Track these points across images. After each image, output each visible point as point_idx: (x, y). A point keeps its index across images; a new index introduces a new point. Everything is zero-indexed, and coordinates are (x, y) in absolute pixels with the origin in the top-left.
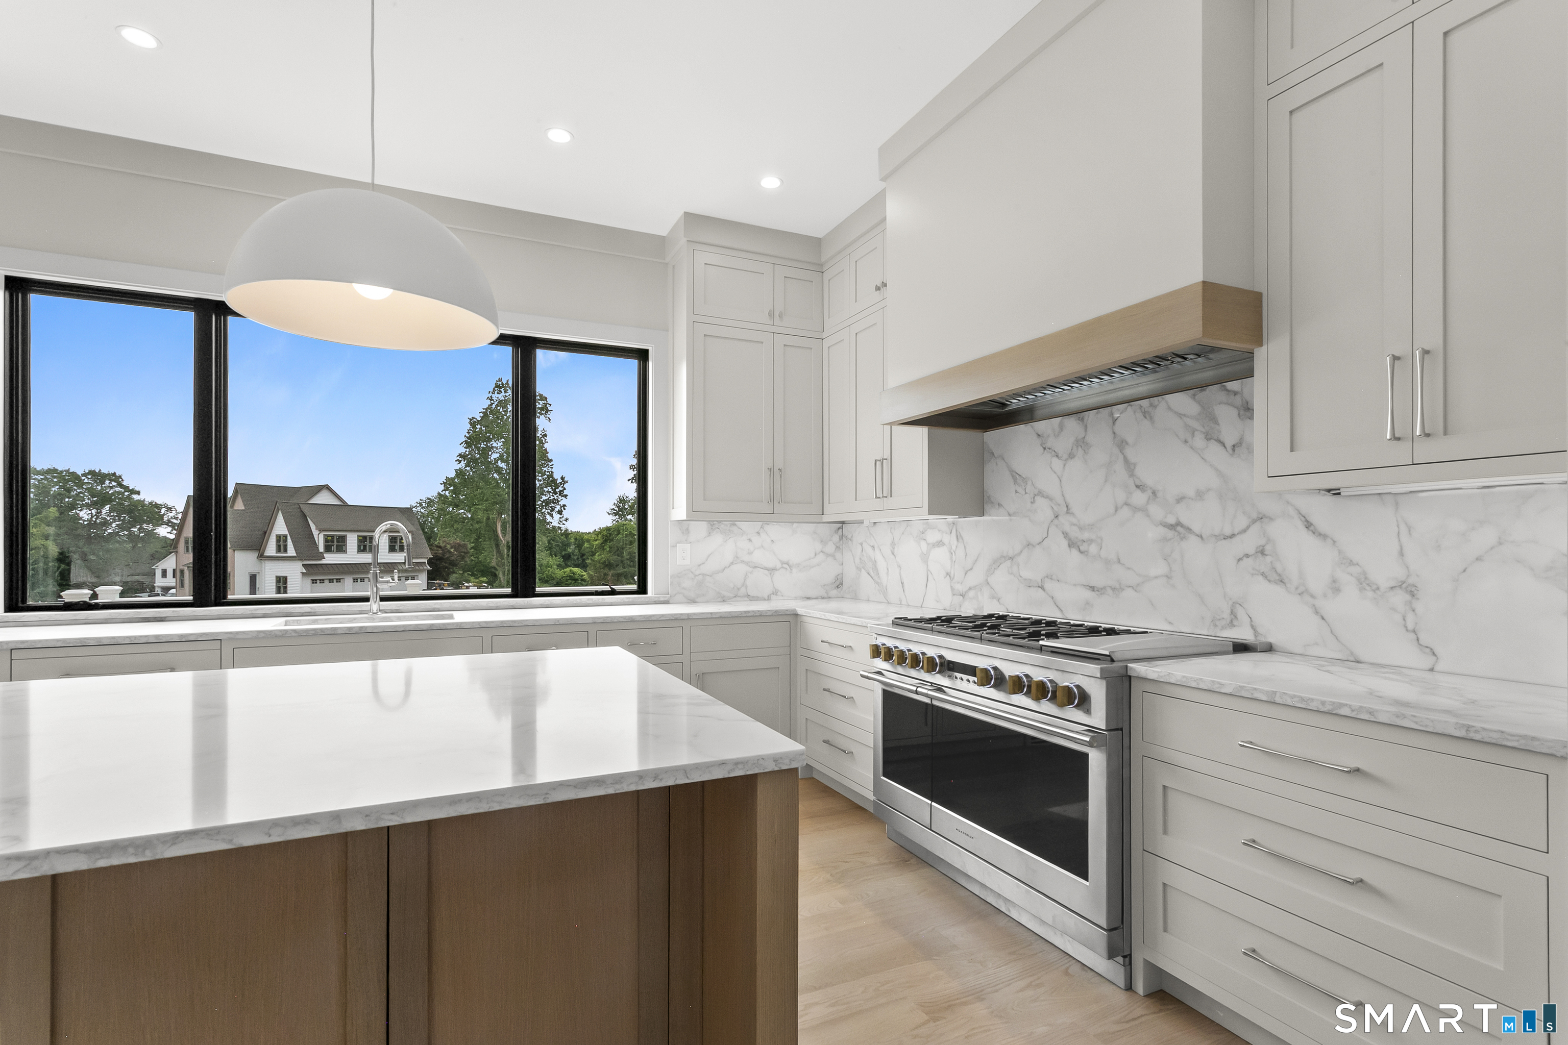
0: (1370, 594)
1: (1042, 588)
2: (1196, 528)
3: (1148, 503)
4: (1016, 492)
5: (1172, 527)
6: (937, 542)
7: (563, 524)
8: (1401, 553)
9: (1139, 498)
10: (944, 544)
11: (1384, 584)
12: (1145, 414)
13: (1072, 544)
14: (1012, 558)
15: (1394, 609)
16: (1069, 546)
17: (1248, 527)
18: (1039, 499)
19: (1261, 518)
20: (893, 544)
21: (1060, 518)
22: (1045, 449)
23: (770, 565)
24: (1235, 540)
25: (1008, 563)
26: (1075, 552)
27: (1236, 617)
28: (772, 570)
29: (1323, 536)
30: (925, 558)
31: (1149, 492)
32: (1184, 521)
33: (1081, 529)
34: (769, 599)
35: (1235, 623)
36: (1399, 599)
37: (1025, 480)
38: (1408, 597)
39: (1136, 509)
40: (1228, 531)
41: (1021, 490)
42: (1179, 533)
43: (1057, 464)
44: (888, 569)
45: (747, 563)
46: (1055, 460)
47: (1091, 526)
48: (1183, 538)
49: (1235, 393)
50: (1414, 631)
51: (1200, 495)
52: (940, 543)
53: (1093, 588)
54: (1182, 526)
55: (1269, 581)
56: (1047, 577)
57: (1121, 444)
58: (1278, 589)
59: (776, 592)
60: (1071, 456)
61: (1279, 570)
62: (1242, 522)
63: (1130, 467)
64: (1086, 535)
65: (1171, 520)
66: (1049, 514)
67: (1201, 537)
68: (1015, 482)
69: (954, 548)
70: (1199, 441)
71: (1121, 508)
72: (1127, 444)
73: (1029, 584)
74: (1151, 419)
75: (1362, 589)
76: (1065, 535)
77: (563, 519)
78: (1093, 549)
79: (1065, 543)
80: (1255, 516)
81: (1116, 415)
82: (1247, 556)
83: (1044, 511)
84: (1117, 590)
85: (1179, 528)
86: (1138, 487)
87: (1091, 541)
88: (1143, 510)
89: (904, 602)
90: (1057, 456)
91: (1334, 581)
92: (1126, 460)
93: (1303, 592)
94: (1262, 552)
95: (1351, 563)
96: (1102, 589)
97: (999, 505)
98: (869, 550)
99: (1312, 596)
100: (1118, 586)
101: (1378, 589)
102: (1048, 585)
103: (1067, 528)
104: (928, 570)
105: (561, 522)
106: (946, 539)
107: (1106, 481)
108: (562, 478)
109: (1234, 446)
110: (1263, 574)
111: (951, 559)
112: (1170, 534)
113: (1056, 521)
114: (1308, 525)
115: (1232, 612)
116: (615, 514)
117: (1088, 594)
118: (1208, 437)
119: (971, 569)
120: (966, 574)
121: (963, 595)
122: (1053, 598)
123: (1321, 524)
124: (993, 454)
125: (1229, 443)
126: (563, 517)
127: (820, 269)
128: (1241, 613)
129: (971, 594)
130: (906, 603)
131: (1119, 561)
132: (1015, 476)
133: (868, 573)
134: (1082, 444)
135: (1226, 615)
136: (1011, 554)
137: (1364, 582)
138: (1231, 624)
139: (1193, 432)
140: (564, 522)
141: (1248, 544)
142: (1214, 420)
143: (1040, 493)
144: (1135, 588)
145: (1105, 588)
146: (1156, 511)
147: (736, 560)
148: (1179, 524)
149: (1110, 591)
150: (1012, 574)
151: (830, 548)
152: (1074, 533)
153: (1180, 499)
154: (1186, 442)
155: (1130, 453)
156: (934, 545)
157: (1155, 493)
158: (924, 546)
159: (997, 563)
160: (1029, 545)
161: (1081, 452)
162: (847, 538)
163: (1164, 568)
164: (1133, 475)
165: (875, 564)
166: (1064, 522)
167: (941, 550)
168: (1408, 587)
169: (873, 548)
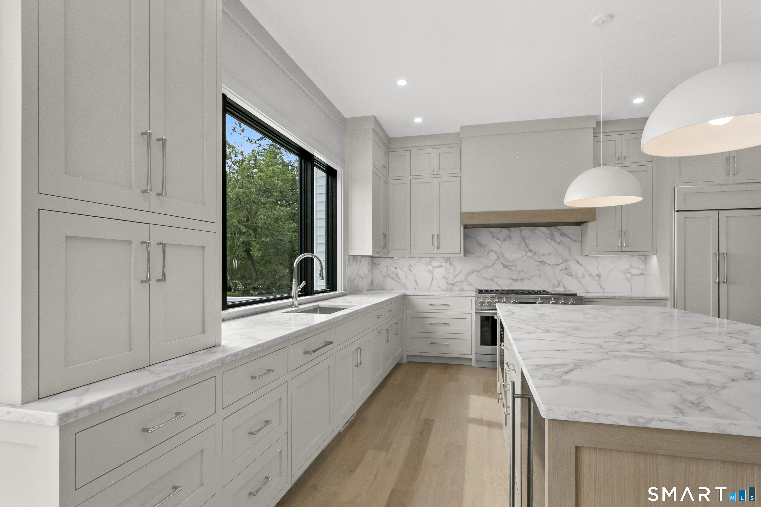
0: (591, 277)
1: (492, 280)
2: (548, 262)
3: (533, 256)
4: (480, 250)
5: (541, 262)
6: (438, 266)
8: (598, 269)
9: (530, 254)
10: (442, 267)
11: (594, 275)
12: (532, 231)
13: (505, 266)
14: (478, 271)
15: (596, 280)
16: (504, 267)
17: (563, 263)
18: (491, 253)
19: (566, 260)
20: (410, 267)
21: (500, 258)
22: (493, 237)
24: (559, 265)
25: (477, 273)
26: (506, 269)
27: (559, 285)
29: (581, 265)
30: (431, 272)
31: (533, 253)
32: (545, 260)
33: (508, 262)
35: (559, 286)
36: (597, 278)
37: (485, 246)
38: (599, 278)
39: (529, 257)
40: (557, 263)
41: (482, 249)
42: (543, 264)
43: (499, 242)
44: (406, 276)
46: (498, 240)
47: (513, 261)
48: (544, 265)
49: (560, 229)
50: (600, 285)
51: (549, 254)
52: (440, 266)
53: (513, 280)
54: (544, 262)
55: (568, 275)
56: (495, 277)
57: (524, 239)
58: (571, 278)
60: (505, 240)
61: (571, 273)
62: (561, 261)
63: (527, 245)
64: (510, 264)
65: (541, 260)
66: (495, 257)
67: (550, 265)
68: (480, 246)
69: (448, 268)
70: (549, 240)
71: (524, 256)
72: (526, 239)
73: (487, 279)
74: (534, 233)
75: (590, 277)
76: (502, 264)
78: (513, 268)
79: (502, 266)
80: (564, 260)
81: (522, 230)
82: (563, 270)
83: (493, 256)
84: (522, 280)
85: (543, 263)
86: (529, 251)
87: (512, 266)
88: (532, 257)
89: (417, 289)
90: (499, 240)
91: (584, 275)
92: (525, 243)
93: (577, 278)
94: (566, 269)
95: (587, 271)
96: (517, 280)
97: (472, 253)
98: (394, 270)
99: (579, 279)
100: (522, 279)
101: (593, 276)
102: (495, 279)
103: (503, 262)
104: (433, 276)
106: (444, 265)
107: (518, 249)
109: (559, 242)
110: (567, 274)
111: (446, 272)
112: (540, 264)
113: (498, 259)
114: (578, 262)
115: (558, 283)
117: (512, 281)
118: (552, 239)
119: (457, 275)
120: (455, 277)
121: (453, 285)
122: (497, 283)
124: (469, 236)
125: (558, 241)
128: (561, 283)
129: (458, 284)
130: (419, 289)
131: (523, 271)
132: (480, 245)
133: (392, 279)
134: (509, 237)
135: (557, 284)
136: (478, 270)
137: (590, 275)
138: (558, 287)
139: (547, 238)
141: (563, 266)
142: (553, 235)
143: (491, 250)
144: (529, 279)
145: (518, 279)
146: (536, 258)
148: (543, 261)
149: (519, 280)
150: (478, 276)
152: (506, 263)
153: (543, 255)
154: (545, 240)
155: (527, 241)
156: (436, 267)
157: (535, 253)
158: (430, 267)
159: (470, 273)
160: (486, 267)
161: (508, 239)
162: (375, 264)
163: (538, 273)
164: (528, 247)
165: (397, 275)
166: (502, 260)
167: (441, 269)
168: (599, 276)
169: (396, 268)
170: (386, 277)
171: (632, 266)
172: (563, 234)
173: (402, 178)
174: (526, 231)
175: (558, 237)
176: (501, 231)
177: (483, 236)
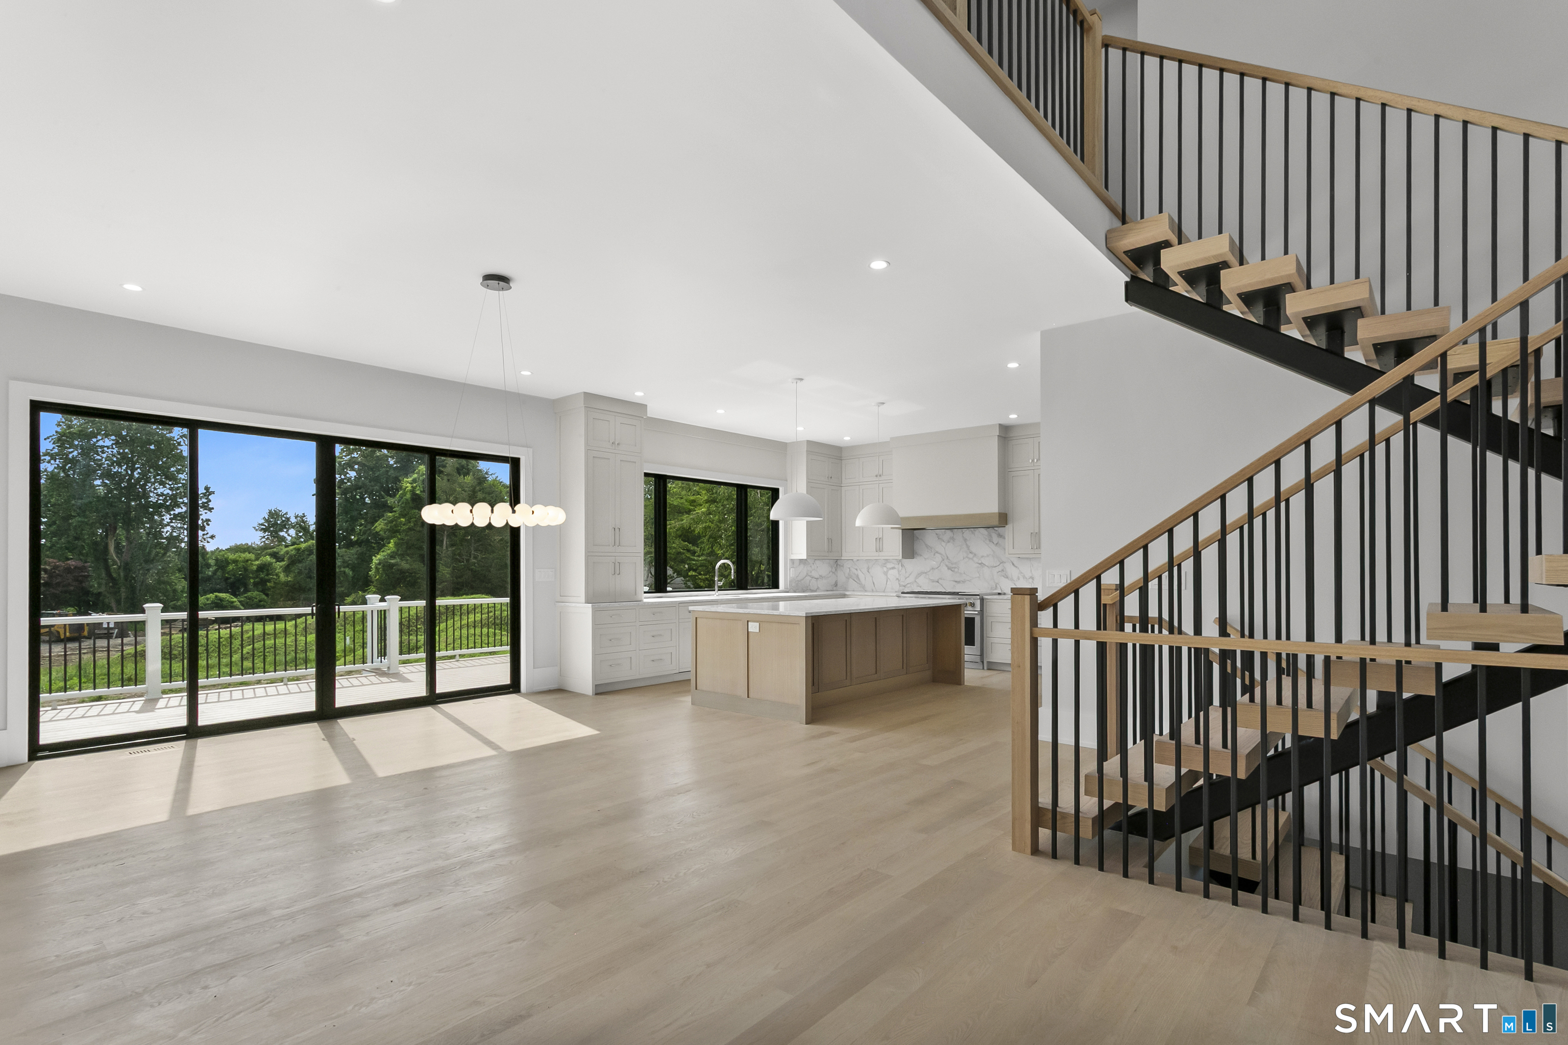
0: (1026, 580)
1: (938, 582)
2: (987, 564)
3: (973, 557)
4: (928, 551)
5: (980, 564)
7: (208, 542)
8: (1031, 571)
9: (971, 556)
10: (895, 568)
11: (1028, 578)
13: (949, 568)
15: (1029, 583)
17: (1000, 564)
18: (936, 554)
19: (1003, 562)
20: (868, 568)
21: (944, 560)
22: (938, 539)
23: (816, 577)
24: (997, 567)
25: (924, 575)
26: (950, 571)
28: (817, 579)
29: (1016, 567)
30: (886, 573)
32: (984, 562)
33: (952, 564)
34: (816, 591)
36: (1030, 580)
37: (931, 548)
38: (1032, 580)
39: (969, 559)
40: (995, 565)
42: (982, 566)
43: (944, 544)
44: (865, 578)
45: (810, 576)
47: (955, 563)
51: (988, 556)
52: (893, 568)
53: (956, 582)
55: (1005, 578)
56: (940, 579)
57: (965, 540)
58: (1007, 579)
59: (818, 588)
60: (949, 542)
61: (1007, 575)
62: (998, 563)
63: (968, 547)
64: (954, 566)
65: (980, 562)
66: (941, 559)
67: (988, 567)
68: (924, 549)
69: (900, 569)
70: (988, 542)
71: (965, 558)
72: (967, 541)
73: (933, 581)
74: (974, 534)
75: (1024, 579)
76: (947, 566)
77: (208, 536)
78: (956, 570)
79: (946, 568)
80: (1001, 562)
81: (964, 533)
82: (1000, 572)
83: (938, 558)
84: (964, 582)
86: (970, 552)
87: (955, 568)
88: (972, 559)
89: (874, 590)
90: (943, 541)
91: (1018, 577)
92: (967, 544)
94: (1003, 570)
95: (1022, 573)
97: (920, 555)
99: (1014, 581)
102: (940, 581)
103: (947, 563)
104: (887, 578)
105: (205, 539)
106: (896, 566)
107: (960, 550)
108: (207, 488)
110: (1003, 576)
111: (899, 573)
112: (980, 566)
114: (1013, 564)
115: (996, 585)
116: (265, 530)
118: (990, 541)
119: (908, 577)
120: (906, 579)
121: (904, 586)
122: (942, 585)
123: (1015, 563)
124: (918, 538)
125: (995, 543)
126: (208, 533)
127: (840, 459)
128: (998, 586)
129: (909, 585)
131: (964, 573)
132: (927, 546)
133: (854, 580)
134: (953, 539)
135: (995, 587)
136: (926, 571)
137: (1024, 577)
138: (996, 589)
139: (986, 539)
140: (209, 540)
141: (1000, 568)
142: (991, 536)
143: (937, 552)
144: (970, 581)
146: (976, 559)
147: (807, 575)
148: (982, 563)
151: (834, 570)
152: (950, 565)
153: (982, 557)
154: (984, 541)
155: (968, 543)
156: (890, 569)
157: (975, 555)
158: (885, 569)
159: (920, 574)
160: (933, 569)
161: (952, 541)
164: (969, 549)
165: (858, 576)
168: (1032, 578)
169: (856, 569)
170: (849, 579)
173: (851, 484)
174: (967, 533)
175: (995, 539)
176: (946, 534)
177: (930, 538)
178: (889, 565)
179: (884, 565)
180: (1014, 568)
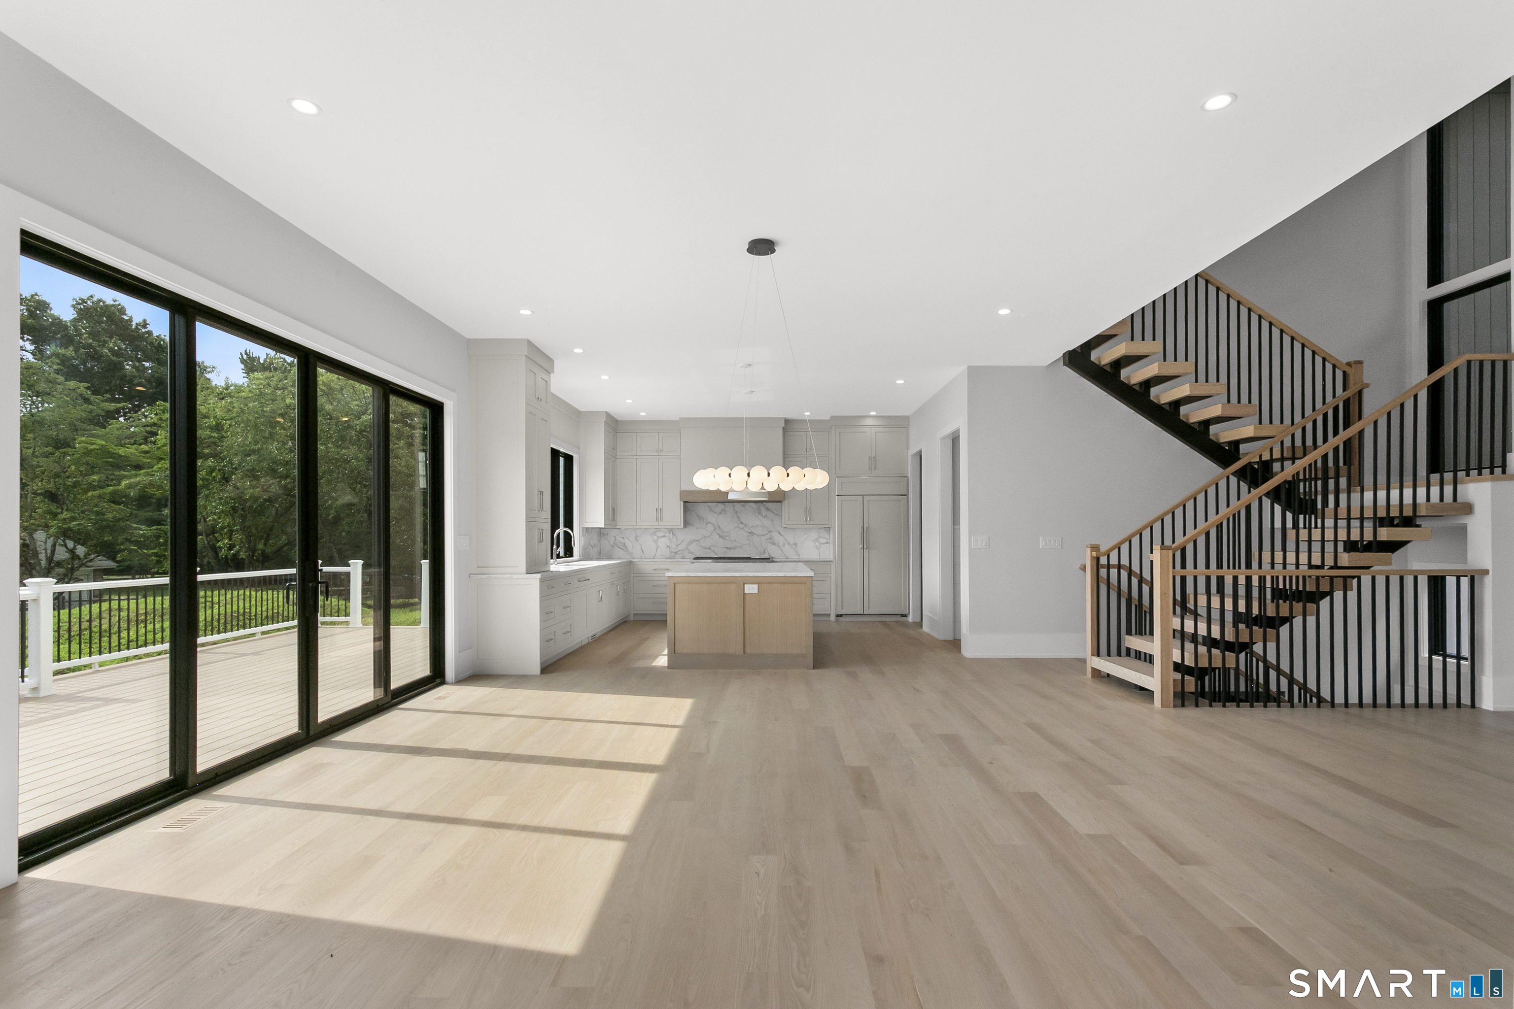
1: (710, 549)
2: (756, 533)
3: (743, 528)
5: (749, 533)
8: (794, 539)
9: (741, 526)
10: (666, 537)
11: (792, 544)
12: (743, 506)
13: (720, 537)
14: (698, 541)
15: (793, 548)
17: (767, 533)
18: (708, 525)
19: (770, 532)
20: (636, 537)
22: (710, 510)
23: (593, 545)
24: (765, 536)
26: (721, 539)
28: (593, 547)
30: (656, 542)
32: (753, 531)
35: (765, 553)
36: (794, 546)
37: (703, 519)
38: (796, 546)
39: (740, 529)
40: (763, 534)
41: (701, 521)
43: (715, 514)
44: (633, 545)
45: (590, 544)
46: (712, 515)
47: (727, 532)
48: (753, 535)
49: (765, 505)
50: (796, 552)
51: (757, 526)
52: (664, 536)
53: (728, 548)
54: (753, 533)
56: (712, 546)
57: (736, 512)
58: (773, 546)
60: (720, 514)
61: (773, 542)
63: (739, 518)
64: (725, 534)
65: (750, 531)
66: (713, 529)
67: (757, 535)
68: (699, 518)
69: (670, 538)
70: (757, 514)
71: (736, 528)
73: (705, 548)
74: (745, 508)
75: (788, 545)
76: (718, 534)
78: (727, 538)
79: (718, 536)
80: (768, 531)
82: (767, 539)
83: (710, 527)
84: (735, 548)
86: (741, 523)
87: (726, 536)
92: (738, 516)
93: (778, 546)
94: (771, 538)
95: (787, 540)
97: (691, 525)
98: (621, 539)
102: (712, 548)
103: (719, 532)
104: (657, 546)
106: (667, 535)
107: (731, 521)
109: (765, 516)
110: (770, 543)
111: (669, 542)
112: (749, 535)
113: (715, 530)
114: (779, 533)
115: (764, 551)
117: (726, 549)
119: (679, 544)
120: (677, 546)
121: (675, 553)
122: (713, 551)
123: (781, 532)
124: (688, 511)
128: (766, 551)
129: (680, 552)
130: (644, 557)
131: (735, 541)
132: (699, 517)
133: (619, 546)
134: (724, 511)
136: (697, 539)
137: (789, 543)
139: (756, 512)
141: (768, 536)
142: (760, 510)
143: (709, 523)
144: (740, 547)
145: (731, 548)
146: (746, 529)
150: (698, 545)
152: (721, 534)
153: (752, 527)
154: (754, 514)
155: (739, 514)
156: (661, 537)
157: (745, 525)
158: (655, 537)
159: (691, 542)
160: (704, 537)
161: (723, 513)
162: (603, 534)
163: (748, 542)
164: (740, 520)
165: (624, 545)
166: (718, 531)
167: (664, 538)
168: (795, 544)
169: (623, 538)
170: (614, 547)
171: (820, 536)
172: (768, 509)
173: (631, 457)
174: (738, 506)
175: (764, 512)
176: (717, 505)
177: (703, 510)
178: (660, 534)
179: (654, 533)
180: (781, 536)
